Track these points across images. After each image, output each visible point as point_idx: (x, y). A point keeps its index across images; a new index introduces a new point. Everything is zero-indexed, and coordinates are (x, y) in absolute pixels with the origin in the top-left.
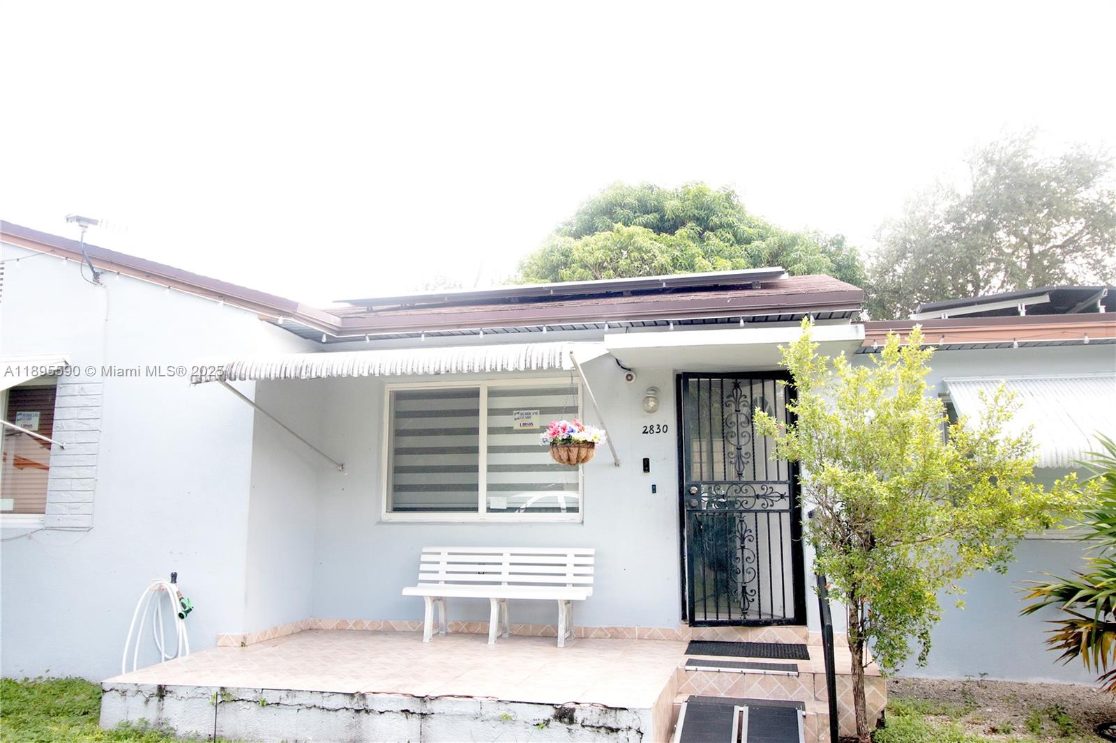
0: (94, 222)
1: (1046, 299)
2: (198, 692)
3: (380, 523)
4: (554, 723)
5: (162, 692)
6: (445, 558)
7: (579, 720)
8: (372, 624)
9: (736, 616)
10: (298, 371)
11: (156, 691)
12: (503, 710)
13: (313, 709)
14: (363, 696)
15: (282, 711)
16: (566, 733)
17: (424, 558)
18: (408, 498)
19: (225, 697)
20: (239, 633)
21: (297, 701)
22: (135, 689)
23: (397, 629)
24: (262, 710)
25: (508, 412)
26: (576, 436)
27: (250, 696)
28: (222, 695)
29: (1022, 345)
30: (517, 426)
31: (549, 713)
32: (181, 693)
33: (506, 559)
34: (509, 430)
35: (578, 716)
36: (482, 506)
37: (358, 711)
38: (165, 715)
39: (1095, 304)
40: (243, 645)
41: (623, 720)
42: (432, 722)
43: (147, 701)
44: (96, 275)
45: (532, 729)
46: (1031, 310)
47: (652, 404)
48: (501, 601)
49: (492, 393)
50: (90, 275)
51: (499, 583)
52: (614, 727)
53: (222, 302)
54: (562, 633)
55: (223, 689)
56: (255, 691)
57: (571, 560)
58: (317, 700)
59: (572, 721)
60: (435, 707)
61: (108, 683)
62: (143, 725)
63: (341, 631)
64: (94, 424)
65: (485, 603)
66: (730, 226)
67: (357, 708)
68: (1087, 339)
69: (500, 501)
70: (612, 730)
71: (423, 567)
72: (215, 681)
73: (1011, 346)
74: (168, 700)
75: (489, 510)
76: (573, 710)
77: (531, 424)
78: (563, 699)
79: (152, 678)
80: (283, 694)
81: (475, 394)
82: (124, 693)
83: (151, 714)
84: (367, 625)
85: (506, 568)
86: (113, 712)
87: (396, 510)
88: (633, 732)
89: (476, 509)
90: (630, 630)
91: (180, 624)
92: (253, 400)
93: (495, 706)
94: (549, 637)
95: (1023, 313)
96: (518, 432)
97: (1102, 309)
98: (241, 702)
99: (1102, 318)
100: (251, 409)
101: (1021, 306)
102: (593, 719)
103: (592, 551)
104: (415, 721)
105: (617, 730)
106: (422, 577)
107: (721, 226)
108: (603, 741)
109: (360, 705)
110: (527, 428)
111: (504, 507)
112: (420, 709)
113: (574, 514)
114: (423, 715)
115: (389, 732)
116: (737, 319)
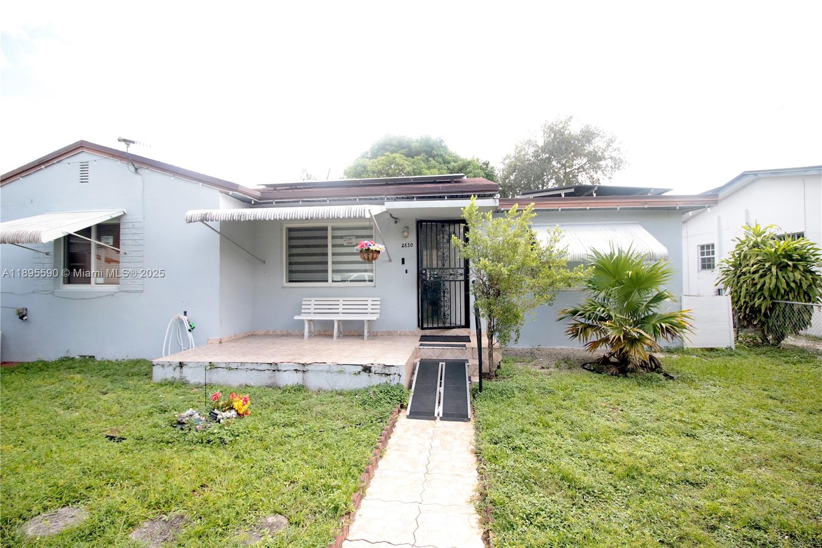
0: (133, 142)
1: (573, 190)
2: (198, 365)
3: (283, 287)
4: (362, 373)
5: (181, 365)
6: (313, 302)
7: (373, 371)
9: (441, 325)
11: (178, 365)
12: (340, 368)
13: (253, 370)
14: (276, 364)
15: (239, 371)
16: (368, 377)
17: (303, 303)
18: (296, 276)
19: (212, 366)
20: (218, 337)
21: (245, 367)
22: (168, 364)
23: (292, 334)
24: (230, 371)
25: (341, 237)
26: (372, 248)
27: (224, 366)
28: (210, 366)
29: (562, 210)
30: (345, 244)
31: (360, 368)
32: (190, 365)
33: (341, 302)
34: (342, 246)
35: (373, 369)
36: (330, 279)
37: (274, 371)
38: (183, 375)
39: (592, 193)
40: (220, 342)
41: (392, 370)
42: (307, 374)
43: (175, 369)
44: (136, 169)
45: (352, 376)
46: (566, 195)
47: (406, 234)
48: (339, 321)
49: (333, 229)
50: (133, 169)
51: (338, 313)
52: (388, 373)
53: (201, 184)
54: (366, 334)
55: (210, 363)
56: (226, 363)
57: (370, 303)
58: (255, 367)
59: (370, 372)
60: (309, 368)
61: (155, 361)
62: (173, 379)
63: (267, 335)
64: (140, 242)
65: (332, 322)
66: (441, 156)
67: (273, 369)
68: (588, 208)
69: (338, 277)
70: (387, 375)
71: (303, 307)
72: (207, 360)
73: (558, 210)
74: (184, 368)
75: (333, 281)
76: (371, 367)
77: (352, 243)
78: (366, 362)
79: (177, 359)
80: (239, 365)
81: (325, 229)
82: (163, 366)
83: (177, 374)
84: (278, 332)
85: (341, 307)
86: (159, 374)
87: (290, 281)
88: (397, 375)
89: (327, 281)
90: (396, 332)
91: (190, 334)
92: (219, 231)
93: (336, 366)
94: (360, 335)
95: (563, 196)
96: (346, 246)
97: (595, 195)
98: (219, 369)
99: (595, 199)
100: (218, 236)
101: (563, 193)
102: (379, 371)
103: (379, 299)
104: (300, 374)
105: (390, 375)
106: (303, 311)
107: (437, 155)
108: (384, 379)
109: (275, 368)
110: (349, 245)
111: (340, 280)
112: (303, 369)
113: (372, 283)
114: (304, 371)
115: (289, 379)
116: (444, 196)
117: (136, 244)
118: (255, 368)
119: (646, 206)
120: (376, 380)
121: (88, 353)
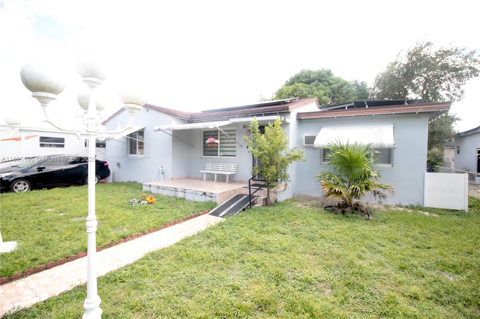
1: (353, 104)
3: (201, 158)
4: (203, 195)
5: (150, 186)
6: (210, 165)
12: (196, 192)
14: (176, 188)
15: (166, 190)
16: (205, 197)
18: (207, 153)
19: (158, 187)
20: (171, 177)
24: (163, 190)
25: (223, 135)
26: (215, 142)
29: (337, 117)
30: (225, 138)
31: (202, 193)
32: (152, 186)
33: (221, 166)
35: (207, 194)
40: (172, 179)
41: (213, 195)
42: (186, 194)
44: (148, 110)
45: (200, 196)
46: (349, 107)
47: (248, 133)
48: (217, 174)
49: (220, 131)
50: (146, 110)
51: (219, 170)
56: (162, 186)
57: (232, 166)
59: (206, 195)
61: (143, 184)
64: (149, 138)
65: (214, 174)
66: (328, 81)
68: (353, 115)
69: (222, 154)
71: (206, 167)
72: (157, 185)
73: (334, 117)
75: (219, 156)
78: (205, 191)
79: (149, 184)
80: (166, 187)
81: (217, 131)
83: (149, 189)
85: (221, 167)
86: (144, 189)
87: (204, 155)
88: (215, 198)
89: (217, 155)
92: (172, 135)
95: (346, 108)
97: (367, 107)
98: (160, 188)
99: (367, 109)
101: (346, 106)
102: (209, 195)
103: (236, 165)
104: (184, 193)
105: (212, 197)
106: (206, 169)
107: (325, 81)
108: (210, 199)
109: (176, 190)
110: (227, 139)
112: (184, 191)
113: (235, 157)
114: (185, 192)
115: (180, 195)
116: (262, 114)
118: (170, 189)
119: (394, 113)
120: (208, 199)
121: (135, 180)
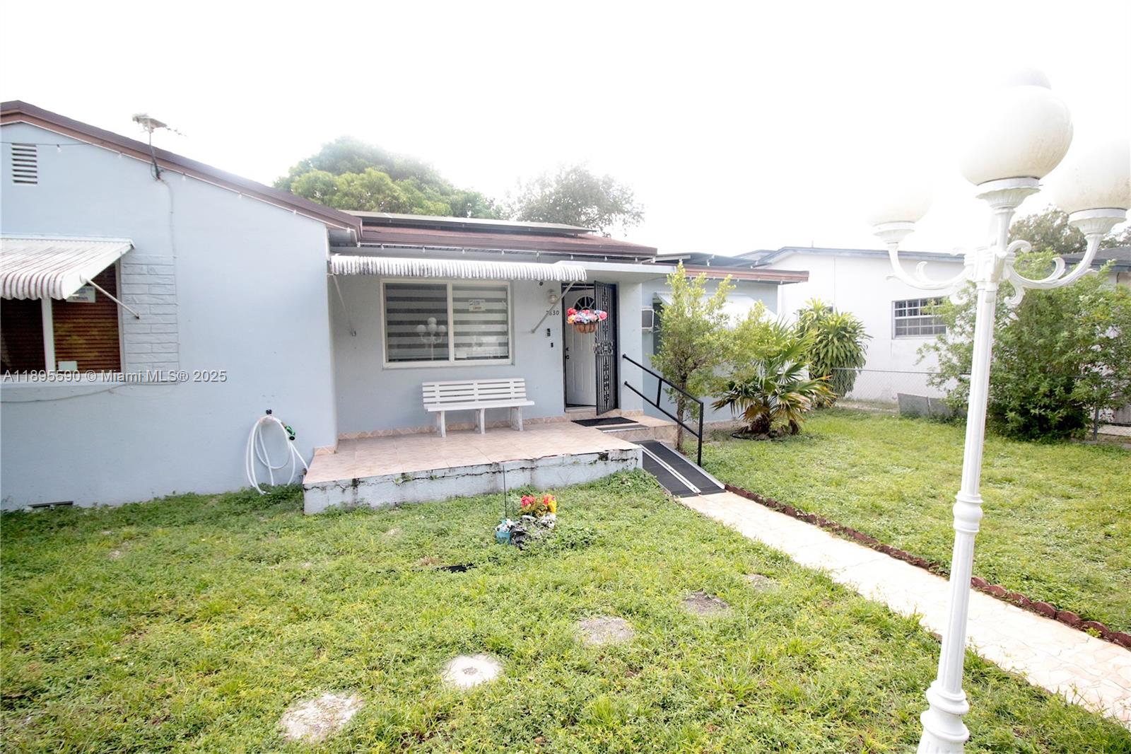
1: (689, 257)
2: (385, 479)
3: (383, 369)
4: (599, 462)
5: (355, 483)
6: (437, 388)
7: (610, 458)
8: (384, 432)
10: (422, 272)
11: (351, 483)
12: (574, 459)
13: (466, 476)
14: (497, 464)
15: (446, 481)
16: (603, 465)
17: (424, 389)
18: (399, 353)
20: (332, 446)
21: (456, 473)
22: (334, 484)
24: (433, 482)
25: (466, 300)
27: (424, 475)
28: (403, 478)
30: (471, 308)
31: (598, 456)
32: (371, 481)
33: (476, 386)
34: (467, 311)
35: (610, 456)
36: (452, 357)
37: (494, 473)
38: (359, 498)
39: (705, 261)
40: (335, 452)
41: (629, 455)
42: (537, 472)
43: (344, 490)
44: (158, 173)
45: (588, 467)
47: (552, 299)
49: (455, 288)
51: (474, 400)
52: (625, 458)
53: (295, 212)
54: (520, 424)
55: (403, 474)
56: (427, 472)
57: (512, 385)
58: (469, 471)
59: (607, 459)
60: (539, 463)
61: (308, 484)
62: (344, 506)
64: (169, 299)
65: (476, 412)
67: (493, 471)
68: (714, 278)
69: (463, 353)
70: (624, 460)
71: (425, 395)
72: (397, 470)
74: (361, 488)
75: (456, 359)
76: (608, 454)
77: (480, 308)
78: (602, 450)
79: (346, 475)
80: (447, 471)
81: (444, 288)
82: (324, 489)
83: (348, 497)
85: (477, 392)
86: (314, 502)
87: (390, 360)
88: (633, 459)
89: (447, 359)
91: (290, 443)
93: (570, 458)
95: (681, 263)
96: (473, 312)
97: (708, 264)
98: (417, 480)
101: (679, 260)
102: (616, 457)
103: (523, 380)
104: (528, 473)
105: (627, 460)
106: (427, 400)
108: (621, 466)
109: (496, 469)
110: (477, 310)
111: (465, 357)
112: (531, 465)
113: (507, 360)
114: (532, 468)
115: (515, 480)
116: (604, 257)
117: (162, 302)
118: (471, 473)
119: (759, 280)
120: (613, 467)
